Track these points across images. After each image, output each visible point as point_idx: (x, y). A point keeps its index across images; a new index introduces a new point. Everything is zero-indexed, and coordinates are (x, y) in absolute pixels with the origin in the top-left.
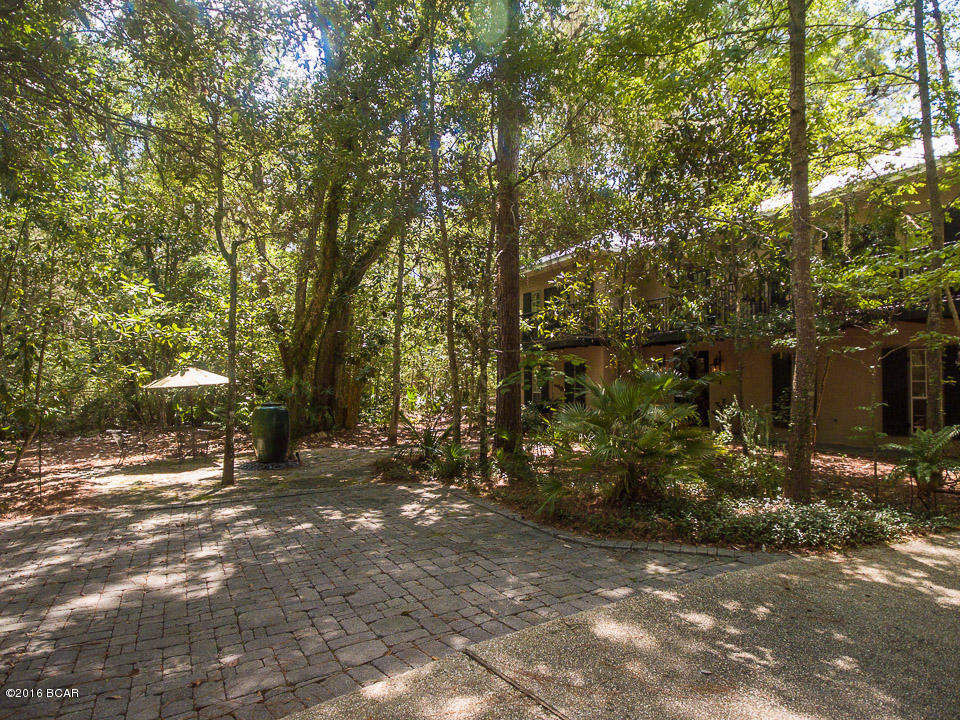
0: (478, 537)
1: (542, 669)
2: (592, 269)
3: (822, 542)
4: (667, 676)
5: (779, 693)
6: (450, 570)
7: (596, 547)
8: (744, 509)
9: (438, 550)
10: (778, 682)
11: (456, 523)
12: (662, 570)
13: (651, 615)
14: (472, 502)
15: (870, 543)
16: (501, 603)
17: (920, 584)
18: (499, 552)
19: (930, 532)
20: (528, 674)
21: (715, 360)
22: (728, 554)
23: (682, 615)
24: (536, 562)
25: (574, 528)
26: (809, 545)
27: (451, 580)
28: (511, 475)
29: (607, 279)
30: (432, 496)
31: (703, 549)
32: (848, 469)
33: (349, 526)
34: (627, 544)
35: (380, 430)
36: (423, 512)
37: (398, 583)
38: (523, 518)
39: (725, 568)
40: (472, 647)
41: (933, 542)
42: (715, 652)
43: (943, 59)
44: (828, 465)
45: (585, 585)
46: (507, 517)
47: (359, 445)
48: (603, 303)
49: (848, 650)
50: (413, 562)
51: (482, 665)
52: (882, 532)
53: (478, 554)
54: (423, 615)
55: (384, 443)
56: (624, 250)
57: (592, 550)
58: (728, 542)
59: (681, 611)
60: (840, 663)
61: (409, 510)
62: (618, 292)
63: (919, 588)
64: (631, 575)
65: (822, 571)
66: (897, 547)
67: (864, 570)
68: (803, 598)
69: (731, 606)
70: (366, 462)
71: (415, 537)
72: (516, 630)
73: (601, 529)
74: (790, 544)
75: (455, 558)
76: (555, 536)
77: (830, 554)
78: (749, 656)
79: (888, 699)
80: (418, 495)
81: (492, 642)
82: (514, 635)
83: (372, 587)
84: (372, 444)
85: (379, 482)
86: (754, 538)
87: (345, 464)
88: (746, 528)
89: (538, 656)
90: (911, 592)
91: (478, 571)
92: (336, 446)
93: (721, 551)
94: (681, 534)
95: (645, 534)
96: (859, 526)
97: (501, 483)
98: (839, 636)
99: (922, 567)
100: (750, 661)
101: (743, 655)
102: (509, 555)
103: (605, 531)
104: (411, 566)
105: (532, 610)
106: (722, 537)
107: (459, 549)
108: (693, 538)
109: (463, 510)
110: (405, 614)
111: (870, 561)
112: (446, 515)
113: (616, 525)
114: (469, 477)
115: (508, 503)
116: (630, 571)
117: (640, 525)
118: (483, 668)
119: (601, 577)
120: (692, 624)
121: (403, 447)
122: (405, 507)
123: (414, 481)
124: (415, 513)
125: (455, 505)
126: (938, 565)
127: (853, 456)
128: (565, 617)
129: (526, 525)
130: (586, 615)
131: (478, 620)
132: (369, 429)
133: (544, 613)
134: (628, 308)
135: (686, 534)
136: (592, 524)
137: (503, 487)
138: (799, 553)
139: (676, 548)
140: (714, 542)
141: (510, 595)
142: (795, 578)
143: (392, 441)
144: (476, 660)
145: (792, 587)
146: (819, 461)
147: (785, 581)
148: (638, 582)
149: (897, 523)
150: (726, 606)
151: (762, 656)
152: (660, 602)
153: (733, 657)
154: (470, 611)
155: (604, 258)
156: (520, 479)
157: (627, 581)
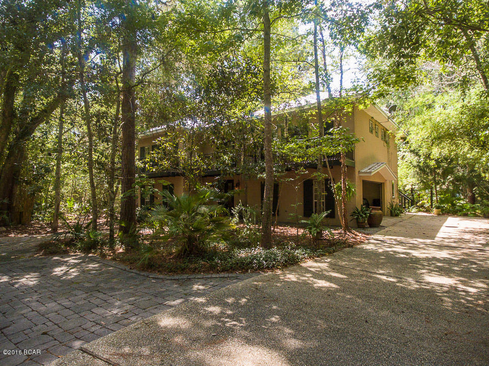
0: (101, 282)
1: (127, 350)
2: (176, 137)
3: (273, 266)
4: (195, 340)
5: (246, 338)
6: (80, 303)
7: (169, 280)
8: (243, 254)
9: (74, 292)
10: (246, 333)
11: (89, 276)
12: (201, 287)
13: (192, 311)
14: (101, 263)
15: (292, 264)
16: (109, 317)
17: (309, 280)
18: (113, 289)
19: (316, 257)
20: (118, 354)
21: (237, 184)
22: (233, 276)
23: (207, 309)
24: (134, 292)
25: (158, 271)
26: (268, 268)
27: (79, 309)
28: (127, 245)
29: (184, 142)
30: (76, 261)
31: (222, 275)
32: (289, 232)
33: (13, 285)
34: (185, 276)
35: (48, 224)
36: (68, 271)
37: (43, 315)
38: (131, 269)
39: (231, 283)
40: (85, 346)
41: (316, 261)
42: (219, 324)
43: (325, 60)
44: (282, 231)
45: (160, 300)
46: (122, 269)
47: (30, 234)
48: (182, 154)
49: (277, 312)
50: (56, 301)
51: (90, 355)
52: (297, 258)
53: (99, 292)
54: (57, 332)
55: (48, 232)
56: (192, 128)
57: (166, 282)
58: (234, 270)
59: (207, 307)
60: (273, 319)
61: (58, 271)
62: (189, 149)
63: (308, 281)
64: (185, 292)
65: (272, 279)
66: (303, 265)
67: (289, 276)
68: (263, 292)
69: (230, 300)
70: (33, 244)
71: (59, 287)
72: (115, 331)
73: (173, 270)
74: (261, 268)
75: (84, 296)
76: (148, 276)
77: (276, 271)
78: (235, 323)
79: (290, 331)
80: (66, 262)
81: (99, 340)
82: (114, 334)
83: (24, 321)
84: (40, 233)
85: (41, 256)
86: (245, 267)
87: (18, 246)
88: (242, 263)
89: (126, 343)
90: (305, 283)
91: (98, 301)
92: (13, 235)
93: (230, 275)
94: (213, 268)
95: (195, 271)
96: (289, 257)
97: (121, 250)
98: (274, 307)
99: (310, 272)
100: (235, 325)
101: (232, 323)
102: (119, 290)
103: (174, 271)
104: (54, 304)
105: (127, 319)
106: (231, 268)
107: (88, 290)
108: (218, 270)
109: (95, 267)
110: (44, 334)
111: (291, 272)
112: (84, 272)
113: (181, 267)
114: (101, 249)
115: (123, 261)
116: (185, 290)
117: (192, 266)
118: (90, 356)
119: (169, 295)
120: (211, 312)
121: (61, 233)
122: (56, 270)
123: (65, 253)
124: (62, 272)
125: (90, 265)
126: (317, 271)
127: (292, 227)
128: (145, 319)
129: (132, 272)
130: (158, 316)
131: (93, 329)
132: (39, 224)
133: (133, 319)
134: (195, 157)
135: (215, 268)
136: (168, 268)
137: (121, 253)
138: (264, 272)
139: (209, 276)
140: (227, 271)
141: (115, 312)
142: (260, 283)
143: (55, 230)
144: (87, 353)
145: (258, 288)
146: (279, 230)
147: (256, 285)
148: (187, 295)
149: (303, 254)
150: (228, 301)
151: (241, 322)
152: (196, 304)
153: (228, 325)
154: (89, 324)
155: (182, 132)
156: (132, 248)
157: (183, 296)
